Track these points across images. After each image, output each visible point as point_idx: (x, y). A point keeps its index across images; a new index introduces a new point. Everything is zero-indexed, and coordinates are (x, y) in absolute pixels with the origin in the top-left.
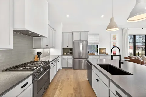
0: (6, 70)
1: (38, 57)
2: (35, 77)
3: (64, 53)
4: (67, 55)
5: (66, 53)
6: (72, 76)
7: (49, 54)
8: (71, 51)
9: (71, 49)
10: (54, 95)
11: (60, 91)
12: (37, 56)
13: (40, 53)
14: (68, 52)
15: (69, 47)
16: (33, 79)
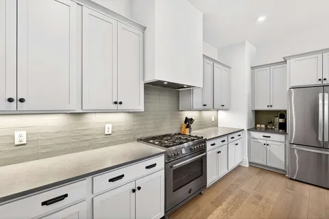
0: (141, 140)
1: (187, 128)
2: (169, 159)
3: (258, 126)
4: (266, 130)
5: (263, 126)
6: (277, 195)
7: (215, 124)
8: (281, 121)
9: (283, 114)
10: (209, 215)
11: (224, 212)
12: (186, 125)
13: (192, 119)
14: (271, 123)
15: (273, 108)
16: (166, 163)
